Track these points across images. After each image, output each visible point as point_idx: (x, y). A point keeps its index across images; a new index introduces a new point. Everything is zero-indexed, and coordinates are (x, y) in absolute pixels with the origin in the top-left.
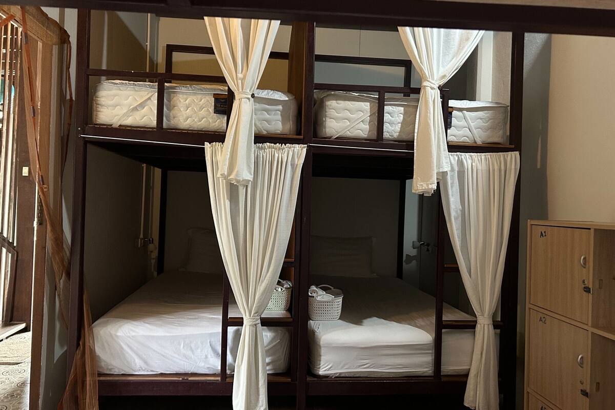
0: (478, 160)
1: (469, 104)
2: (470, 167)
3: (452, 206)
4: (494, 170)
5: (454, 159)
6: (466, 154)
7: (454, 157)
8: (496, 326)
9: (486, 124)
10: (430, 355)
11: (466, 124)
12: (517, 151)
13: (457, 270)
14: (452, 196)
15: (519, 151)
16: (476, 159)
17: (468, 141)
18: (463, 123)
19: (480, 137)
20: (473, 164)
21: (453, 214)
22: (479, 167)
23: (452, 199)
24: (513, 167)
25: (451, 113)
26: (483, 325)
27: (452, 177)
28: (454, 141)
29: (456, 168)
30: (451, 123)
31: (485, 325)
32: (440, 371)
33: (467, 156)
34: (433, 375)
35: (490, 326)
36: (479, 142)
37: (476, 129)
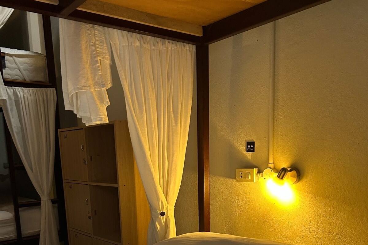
0: (28, 93)
1: (16, 52)
2: (22, 97)
3: (14, 125)
4: (39, 100)
5: (10, 91)
6: (19, 88)
7: (10, 90)
8: (53, 202)
9: (30, 68)
10: (13, 226)
11: (16, 67)
12: (54, 88)
13: (23, 168)
14: (13, 117)
15: (55, 88)
16: (26, 92)
17: (20, 79)
18: (14, 65)
19: (28, 77)
20: (25, 95)
21: (15, 130)
22: (29, 98)
23: (12, 120)
24: (52, 99)
25: (4, 57)
26: (44, 201)
27: (11, 104)
28: (9, 78)
29: (13, 98)
30: (5, 64)
31: (46, 201)
32: (21, 234)
33: (20, 90)
34: (17, 238)
35: (49, 201)
36: (28, 80)
37: (24, 70)
